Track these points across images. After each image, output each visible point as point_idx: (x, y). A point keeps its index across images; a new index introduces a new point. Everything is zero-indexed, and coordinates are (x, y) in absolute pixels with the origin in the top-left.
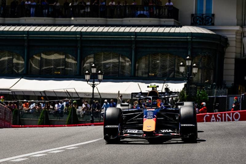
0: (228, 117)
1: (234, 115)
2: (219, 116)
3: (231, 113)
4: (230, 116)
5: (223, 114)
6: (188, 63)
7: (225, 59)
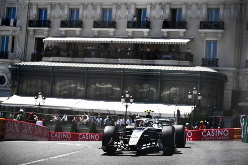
0: (219, 133)
1: (224, 131)
2: (213, 132)
3: (222, 130)
4: (221, 132)
5: (216, 131)
6: (195, 92)
7: (225, 90)
